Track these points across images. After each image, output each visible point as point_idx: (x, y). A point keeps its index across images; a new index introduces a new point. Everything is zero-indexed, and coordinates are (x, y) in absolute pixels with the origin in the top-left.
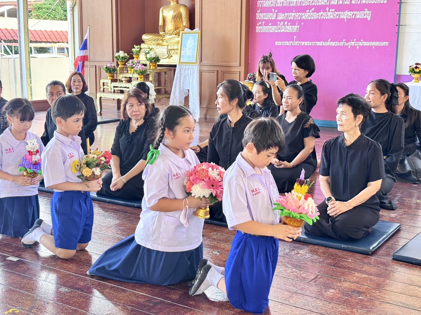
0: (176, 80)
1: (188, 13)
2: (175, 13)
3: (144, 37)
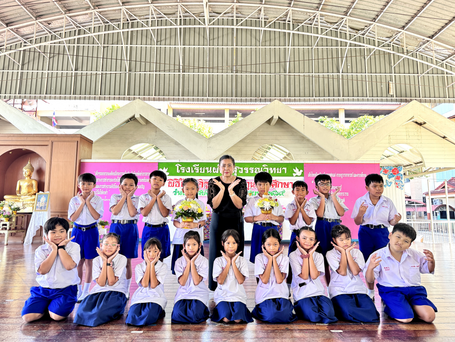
0: (32, 221)
1: (37, 184)
2: (29, 184)
3: (5, 197)
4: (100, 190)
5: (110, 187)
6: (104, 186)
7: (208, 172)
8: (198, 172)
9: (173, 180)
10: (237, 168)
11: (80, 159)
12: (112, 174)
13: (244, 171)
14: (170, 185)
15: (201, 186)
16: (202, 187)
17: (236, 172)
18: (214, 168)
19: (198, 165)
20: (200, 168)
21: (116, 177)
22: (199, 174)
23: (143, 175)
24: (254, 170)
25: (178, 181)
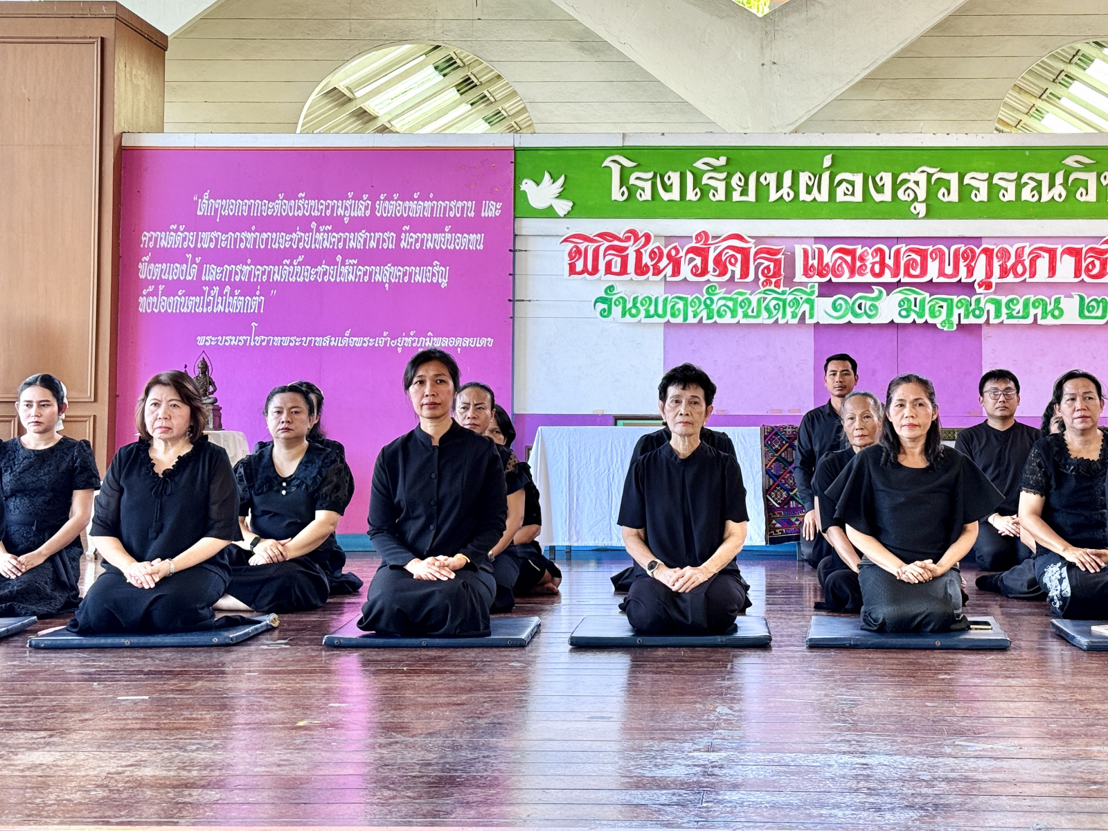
4: (228, 289)
6: (244, 271)
7: (773, 196)
8: (721, 196)
9: (591, 240)
10: (930, 176)
11: (117, 131)
13: (965, 190)
14: (579, 266)
15: (738, 269)
16: (745, 274)
17: (922, 196)
18: (804, 178)
19: (723, 161)
20: (729, 176)
21: (304, 223)
22: (726, 210)
23: (437, 214)
24: (1019, 188)
25: (616, 243)
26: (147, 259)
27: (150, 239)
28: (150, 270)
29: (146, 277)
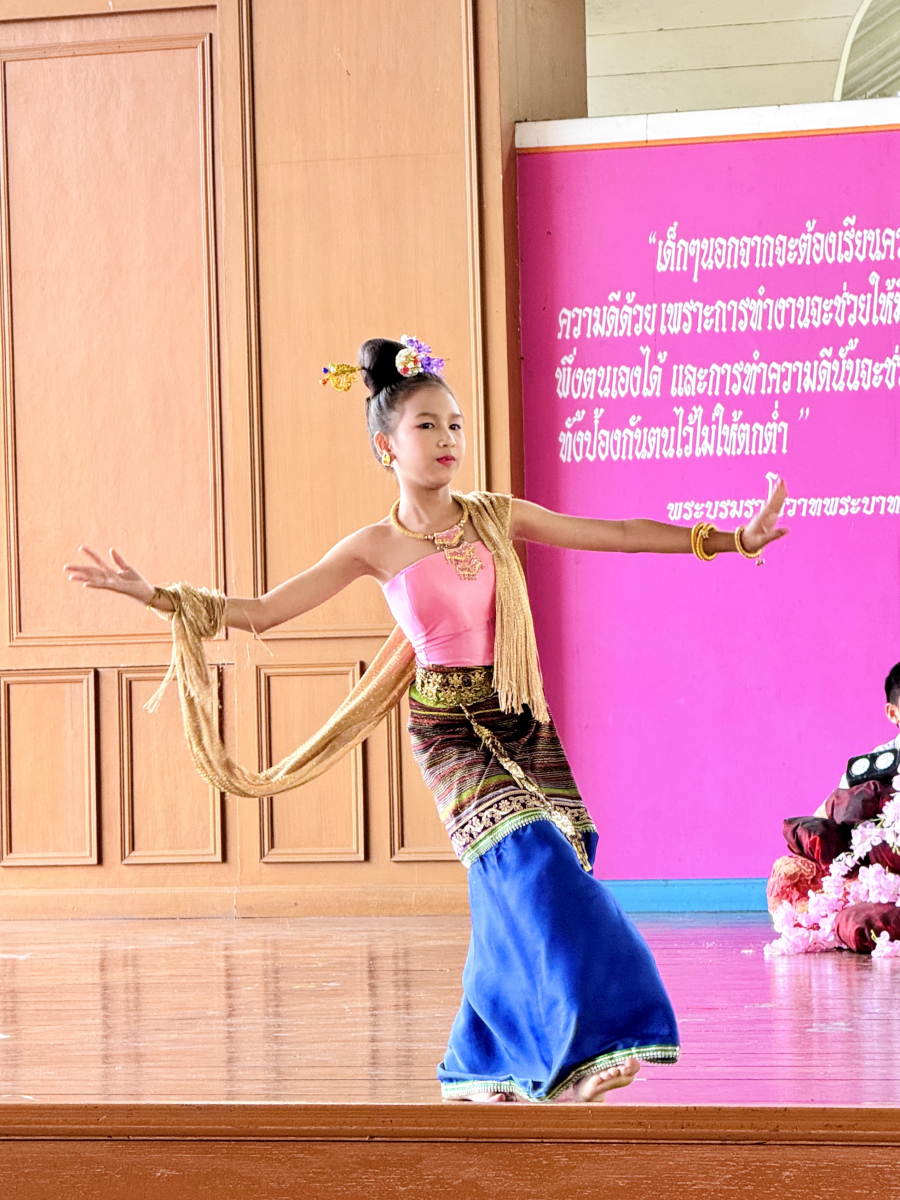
4: (719, 410)
5: (809, 384)
11: (507, 122)
12: (810, 246)
21: (855, 276)
26: (569, 359)
27: (574, 323)
28: (576, 381)
29: (570, 395)
